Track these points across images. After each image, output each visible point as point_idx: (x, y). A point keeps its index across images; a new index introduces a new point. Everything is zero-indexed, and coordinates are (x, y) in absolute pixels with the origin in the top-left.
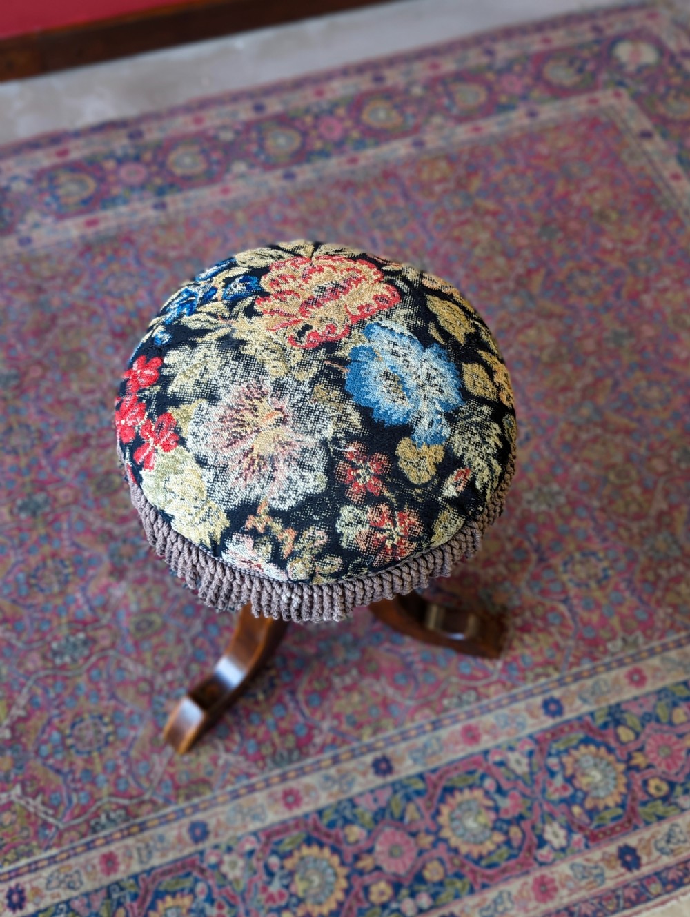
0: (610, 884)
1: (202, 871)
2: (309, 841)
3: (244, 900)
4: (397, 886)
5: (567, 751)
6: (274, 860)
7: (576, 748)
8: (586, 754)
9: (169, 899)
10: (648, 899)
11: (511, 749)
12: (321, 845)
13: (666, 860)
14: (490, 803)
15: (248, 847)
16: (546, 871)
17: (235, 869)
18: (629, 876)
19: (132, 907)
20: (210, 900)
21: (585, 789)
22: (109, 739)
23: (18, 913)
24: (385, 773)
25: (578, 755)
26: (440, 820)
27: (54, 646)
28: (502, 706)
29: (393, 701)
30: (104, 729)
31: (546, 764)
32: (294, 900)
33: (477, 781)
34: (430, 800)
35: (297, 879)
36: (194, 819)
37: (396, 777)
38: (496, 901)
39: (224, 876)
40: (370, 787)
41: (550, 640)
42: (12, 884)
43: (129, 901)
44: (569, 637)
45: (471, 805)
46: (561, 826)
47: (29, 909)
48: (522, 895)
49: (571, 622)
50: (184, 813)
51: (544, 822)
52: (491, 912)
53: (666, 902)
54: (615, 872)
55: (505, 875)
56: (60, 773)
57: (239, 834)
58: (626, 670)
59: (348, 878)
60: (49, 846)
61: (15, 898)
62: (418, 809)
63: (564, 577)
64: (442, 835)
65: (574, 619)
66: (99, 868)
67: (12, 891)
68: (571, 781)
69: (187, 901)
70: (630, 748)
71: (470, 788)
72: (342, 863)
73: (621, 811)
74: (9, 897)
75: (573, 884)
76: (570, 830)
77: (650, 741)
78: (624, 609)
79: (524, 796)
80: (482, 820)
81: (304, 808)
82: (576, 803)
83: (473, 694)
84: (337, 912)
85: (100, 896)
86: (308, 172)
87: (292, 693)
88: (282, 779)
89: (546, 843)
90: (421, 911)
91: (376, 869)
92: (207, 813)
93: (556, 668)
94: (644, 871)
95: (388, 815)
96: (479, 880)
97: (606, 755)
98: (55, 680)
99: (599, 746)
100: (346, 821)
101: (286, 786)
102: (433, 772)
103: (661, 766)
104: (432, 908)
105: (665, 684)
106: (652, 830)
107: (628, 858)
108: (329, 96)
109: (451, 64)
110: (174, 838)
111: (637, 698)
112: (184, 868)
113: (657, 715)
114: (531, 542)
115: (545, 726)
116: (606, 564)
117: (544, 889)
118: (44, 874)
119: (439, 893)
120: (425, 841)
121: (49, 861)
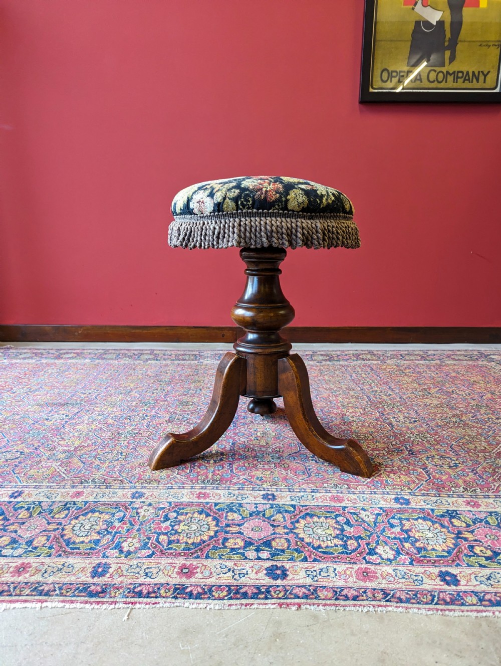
0: (429, 588)
1: (126, 508)
2: (200, 513)
3: (141, 524)
4: (248, 544)
5: (408, 520)
6: (175, 515)
7: (416, 520)
8: (422, 524)
9: (97, 514)
10: (462, 604)
11: (363, 509)
12: (208, 515)
13: (483, 587)
14: (339, 527)
15: (162, 506)
16: (371, 567)
17: (146, 513)
18: (446, 587)
19: (73, 512)
20: (121, 520)
21: (417, 537)
22: (120, 459)
23: (12, 499)
24: (269, 499)
25: (415, 522)
26: (297, 525)
27: (120, 432)
28: (364, 494)
29: (291, 478)
30: (120, 456)
31: (388, 521)
32: (173, 532)
33: (333, 515)
34: (295, 516)
35: (182, 524)
36: (139, 490)
37: (275, 502)
38: (322, 570)
39: (138, 513)
40: (256, 502)
41: (409, 479)
42: (20, 490)
43: (74, 508)
44: (423, 481)
45: (324, 524)
46: (391, 549)
47: (19, 499)
48: (345, 573)
49: (426, 476)
50: (135, 487)
51: (378, 544)
52: (314, 574)
53: (482, 611)
54: (432, 582)
55: (335, 560)
56: (84, 463)
57: (160, 501)
58: (465, 499)
59: (216, 532)
60: (53, 483)
61: (16, 494)
62: (284, 517)
63: (426, 461)
64: (295, 531)
65: (429, 475)
66: (70, 495)
67: (16, 492)
68: (407, 531)
69: (107, 517)
70: (461, 529)
71: (326, 518)
72: (217, 525)
73: (446, 554)
74: (13, 493)
75: (392, 579)
76: (398, 552)
77: (480, 531)
78: (468, 478)
79: (365, 530)
80: (329, 532)
81: (207, 500)
82: (407, 542)
83: (346, 486)
84: (200, 544)
85: (60, 504)
86: (328, 363)
87: (230, 464)
88: (202, 488)
89: (376, 554)
90: (259, 558)
91: (237, 533)
92: (148, 490)
93: (409, 488)
94: (461, 588)
95: (261, 515)
96: (313, 556)
97: (439, 528)
98: (111, 440)
99: (434, 523)
100: (231, 510)
101: (203, 491)
102: (302, 506)
103: (487, 542)
104: (268, 559)
105: (496, 510)
106: (473, 570)
107: (447, 578)
108: (346, 353)
109: (406, 353)
110: (122, 494)
111: (470, 511)
112: (117, 506)
113: (487, 521)
114: (406, 448)
115: (392, 506)
116: (457, 462)
117: (365, 575)
118: (40, 490)
119: (278, 555)
120: (281, 530)
121: (47, 487)
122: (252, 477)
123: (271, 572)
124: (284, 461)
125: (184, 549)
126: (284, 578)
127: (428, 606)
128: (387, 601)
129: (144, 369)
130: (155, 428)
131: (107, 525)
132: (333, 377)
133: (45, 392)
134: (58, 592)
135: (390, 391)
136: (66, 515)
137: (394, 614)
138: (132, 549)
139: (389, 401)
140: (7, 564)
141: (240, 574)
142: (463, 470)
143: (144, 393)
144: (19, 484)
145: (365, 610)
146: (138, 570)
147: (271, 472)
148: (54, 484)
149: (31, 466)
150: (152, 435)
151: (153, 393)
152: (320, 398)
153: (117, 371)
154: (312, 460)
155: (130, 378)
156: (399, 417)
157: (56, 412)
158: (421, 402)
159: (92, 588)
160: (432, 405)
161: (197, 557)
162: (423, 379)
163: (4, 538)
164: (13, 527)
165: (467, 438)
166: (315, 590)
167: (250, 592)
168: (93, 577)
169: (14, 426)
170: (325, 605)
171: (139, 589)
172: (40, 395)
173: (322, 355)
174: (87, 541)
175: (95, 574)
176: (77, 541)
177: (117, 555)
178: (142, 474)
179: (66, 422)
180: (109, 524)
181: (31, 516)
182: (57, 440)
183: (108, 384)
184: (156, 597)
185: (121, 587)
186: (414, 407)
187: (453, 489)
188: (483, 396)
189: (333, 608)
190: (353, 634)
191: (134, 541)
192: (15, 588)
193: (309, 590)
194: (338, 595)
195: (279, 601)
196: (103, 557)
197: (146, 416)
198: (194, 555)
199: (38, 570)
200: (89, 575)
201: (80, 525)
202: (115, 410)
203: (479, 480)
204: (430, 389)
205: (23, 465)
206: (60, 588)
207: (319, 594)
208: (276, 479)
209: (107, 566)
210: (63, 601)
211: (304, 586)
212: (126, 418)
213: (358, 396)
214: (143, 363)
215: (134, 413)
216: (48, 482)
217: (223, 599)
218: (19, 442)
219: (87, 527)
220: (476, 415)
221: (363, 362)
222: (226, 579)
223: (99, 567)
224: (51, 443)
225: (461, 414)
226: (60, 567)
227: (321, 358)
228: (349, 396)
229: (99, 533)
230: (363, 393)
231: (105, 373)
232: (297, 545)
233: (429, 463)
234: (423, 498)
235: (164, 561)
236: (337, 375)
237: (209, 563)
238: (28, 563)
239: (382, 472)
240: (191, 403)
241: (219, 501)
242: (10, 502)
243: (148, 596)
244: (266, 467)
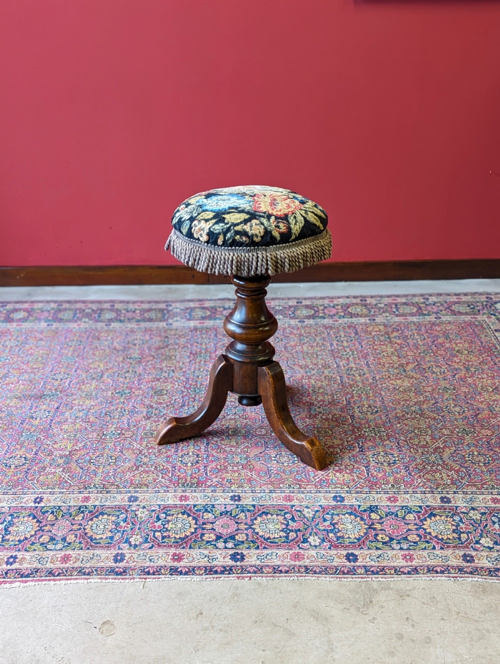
0: (335, 564)
1: (127, 511)
2: (183, 514)
3: (140, 524)
4: (218, 537)
5: (338, 515)
6: (164, 515)
7: (344, 515)
8: (347, 519)
9: (105, 516)
10: (354, 574)
11: (307, 507)
12: (189, 515)
13: (373, 563)
14: (285, 522)
15: (154, 508)
16: (302, 551)
17: (142, 514)
18: (347, 563)
19: (87, 515)
20: (125, 521)
21: (340, 529)
22: (111, 464)
23: (37, 505)
24: (235, 500)
25: (343, 517)
26: (255, 522)
27: (105, 433)
28: (311, 493)
29: (255, 480)
30: (110, 461)
31: (323, 517)
32: (164, 530)
33: (282, 513)
34: (254, 514)
35: (170, 523)
36: (133, 495)
37: (240, 503)
38: (268, 554)
39: (136, 515)
40: (225, 503)
41: (351, 478)
42: (40, 496)
43: (87, 512)
44: (362, 479)
45: (275, 521)
46: (319, 538)
47: (42, 504)
48: (283, 556)
49: (366, 474)
50: (130, 492)
51: (311, 535)
52: (263, 557)
53: (364, 578)
54: (340, 561)
55: (278, 547)
56: (82, 468)
57: (152, 504)
58: (388, 495)
59: (196, 529)
60: (63, 489)
61: (38, 500)
62: (246, 516)
63: (371, 459)
64: (253, 527)
65: (368, 474)
66: (80, 500)
67: (38, 498)
68: (334, 525)
69: (113, 518)
70: (375, 521)
71: (277, 515)
72: (196, 524)
73: (356, 541)
74: (36, 499)
75: (313, 559)
76: (323, 541)
77: (388, 521)
78: (399, 476)
79: (304, 524)
80: (277, 526)
81: (188, 503)
82: (331, 533)
83: (298, 486)
84: (184, 539)
85: (75, 508)
86: (312, 321)
87: (205, 467)
88: (183, 491)
89: (307, 542)
90: (226, 548)
91: (211, 529)
92: (141, 494)
93: (348, 487)
94: (358, 564)
95: (229, 514)
96: (263, 545)
97: (359, 521)
98: (99, 441)
99: (356, 517)
100: (206, 511)
101: (184, 494)
102: (261, 506)
103: (389, 531)
104: (232, 548)
105: (408, 504)
106: (370, 551)
107: (351, 558)
108: (335, 302)
109: (404, 300)
110: (120, 499)
111: (388, 506)
112: (119, 508)
113: (397, 514)
114: (359, 444)
115: (330, 504)
116: (397, 459)
117: (297, 557)
118: (55, 496)
119: (239, 545)
120: (242, 526)
121: (60, 493)
122: (223, 479)
123: (234, 557)
124: (250, 462)
125: (173, 543)
126: (242, 561)
127: (331, 576)
128: (307, 573)
129: (109, 338)
130: (135, 426)
131: (116, 525)
132: (312, 347)
133: (16, 378)
134: (95, 573)
135: (365, 369)
136: (83, 518)
137: (309, 581)
138: (137, 543)
139: (360, 384)
140: (55, 555)
141: (212, 559)
142: (399, 467)
143: (116, 378)
144: (37, 490)
145: (292, 579)
146: (144, 557)
147: (239, 474)
148: (65, 490)
149: (40, 472)
150: (134, 436)
151: (126, 378)
152: (293, 380)
153: (81, 342)
154: (275, 460)
155: (97, 353)
156: (364, 405)
157: (37, 407)
158: (392, 384)
159: (117, 570)
160: (401, 389)
161: (184, 548)
162: (405, 349)
163: (44, 537)
164: (47, 528)
165: (416, 431)
166: (261, 568)
167: (219, 570)
168: (116, 563)
169: (5, 427)
170: (267, 576)
171: (147, 570)
172: (12, 384)
173: (307, 307)
174: (104, 537)
175: (116, 561)
176: (97, 538)
177: (128, 547)
178: (133, 478)
179: (52, 420)
180: (117, 524)
181: (57, 519)
182: (51, 443)
183: (77, 365)
184: (159, 575)
185: (136, 569)
186: (382, 392)
187: (383, 486)
188: (455, 374)
189: (272, 578)
190: (281, 593)
191: (137, 537)
192: (66, 571)
193: (257, 568)
194: (276, 570)
195: (237, 575)
196: (119, 549)
197: (125, 410)
198: (181, 547)
199: (77, 559)
200: (112, 561)
201: (96, 525)
202: (92, 403)
203: (407, 476)
204: (408, 364)
205: (32, 471)
206: (96, 570)
207: (264, 570)
208: (242, 481)
209: (123, 555)
210: (100, 578)
211: (254, 566)
212: (106, 414)
213: (331, 376)
214: (106, 328)
215: (112, 408)
216: (59, 488)
217: (202, 575)
218: (18, 447)
219: (102, 527)
220: (437, 403)
221: (350, 320)
222: (204, 562)
223: (118, 556)
224: (46, 446)
225: (424, 402)
226: (91, 556)
227: (305, 312)
228: (323, 377)
229: (111, 531)
230: (338, 372)
231: (68, 345)
232: (253, 537)
233: (373, 461)
234: (356, 495)
235: (161, 551)
236: (317, 344)
237: (192, 552)
238: (69, 555)
239: (331, 471)
240: (165, 392)
241: (197, 503)
242: (37, 507)
243: (154, 574)
244: (235, 468)
